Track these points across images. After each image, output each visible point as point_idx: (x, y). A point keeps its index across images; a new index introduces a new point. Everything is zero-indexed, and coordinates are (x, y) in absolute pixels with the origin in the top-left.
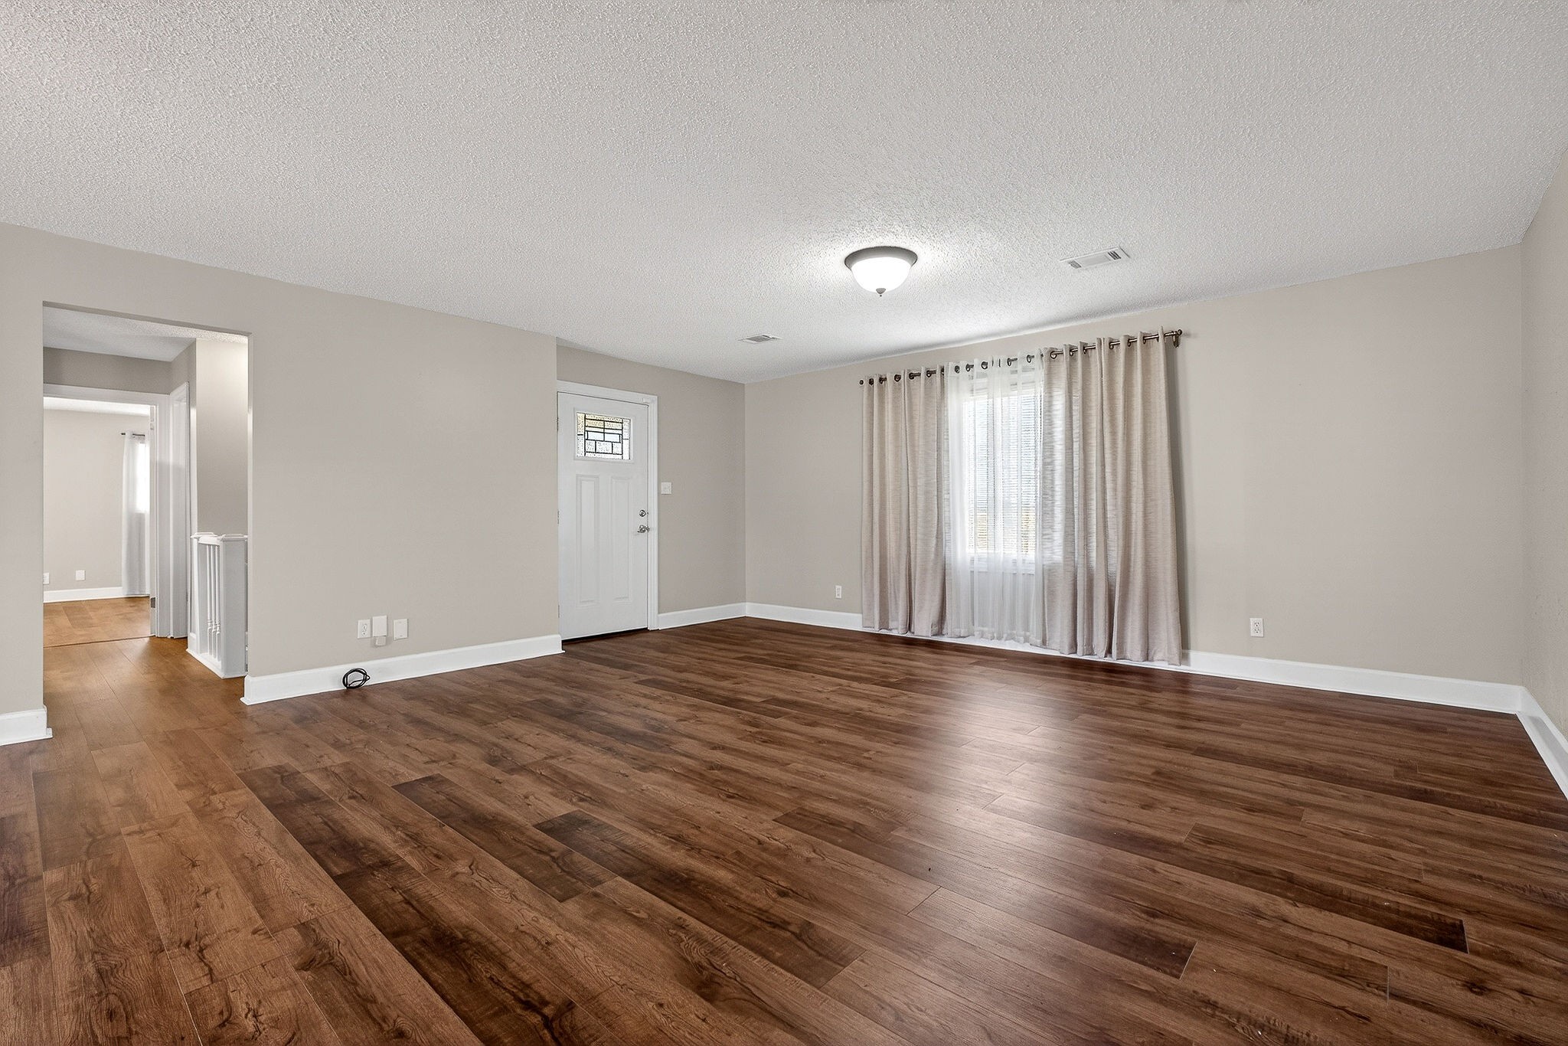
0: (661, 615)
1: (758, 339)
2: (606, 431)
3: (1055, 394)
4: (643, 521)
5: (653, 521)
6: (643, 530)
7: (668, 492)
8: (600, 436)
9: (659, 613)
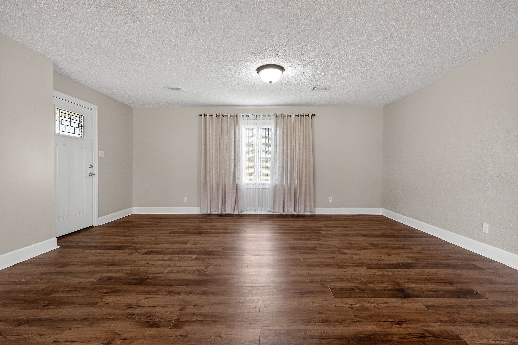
0: (100, 218)
1: (172, 89)
2: (71, 120)
3: (277, 129)
4: (90, 170)
5: (95, 170)
6: (91, 175)
7: (103, 156)
8: (68, 124)
9: (99, 217)
